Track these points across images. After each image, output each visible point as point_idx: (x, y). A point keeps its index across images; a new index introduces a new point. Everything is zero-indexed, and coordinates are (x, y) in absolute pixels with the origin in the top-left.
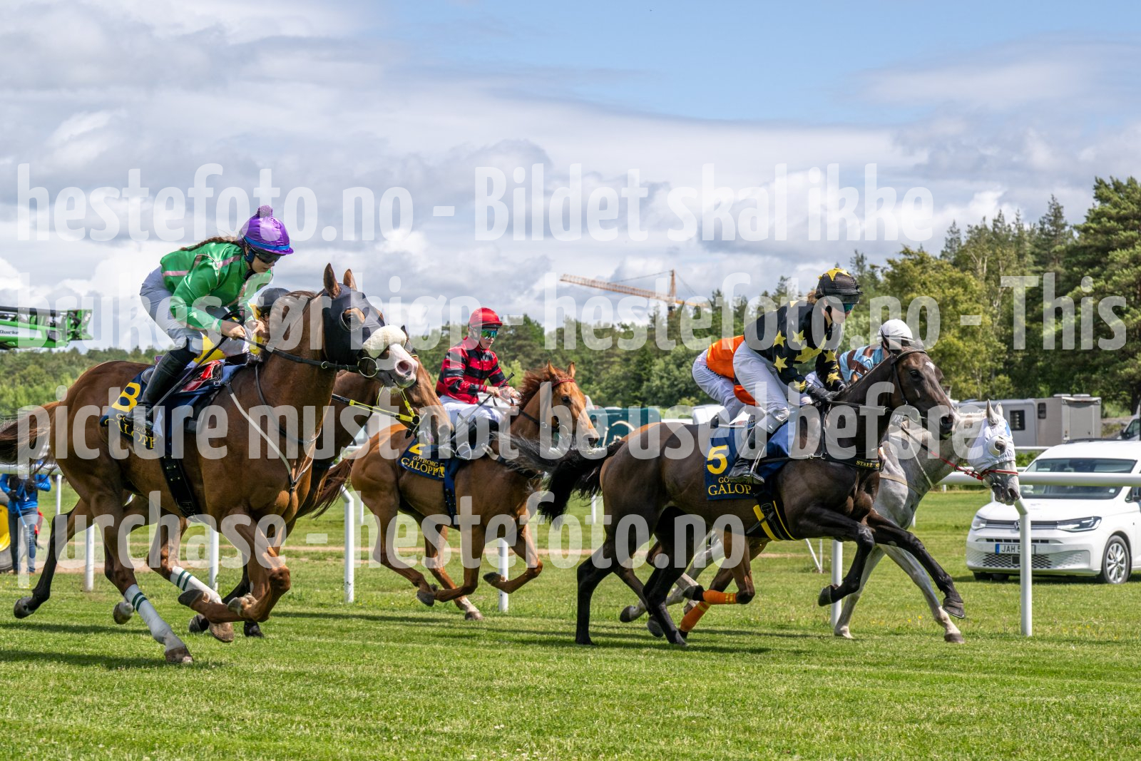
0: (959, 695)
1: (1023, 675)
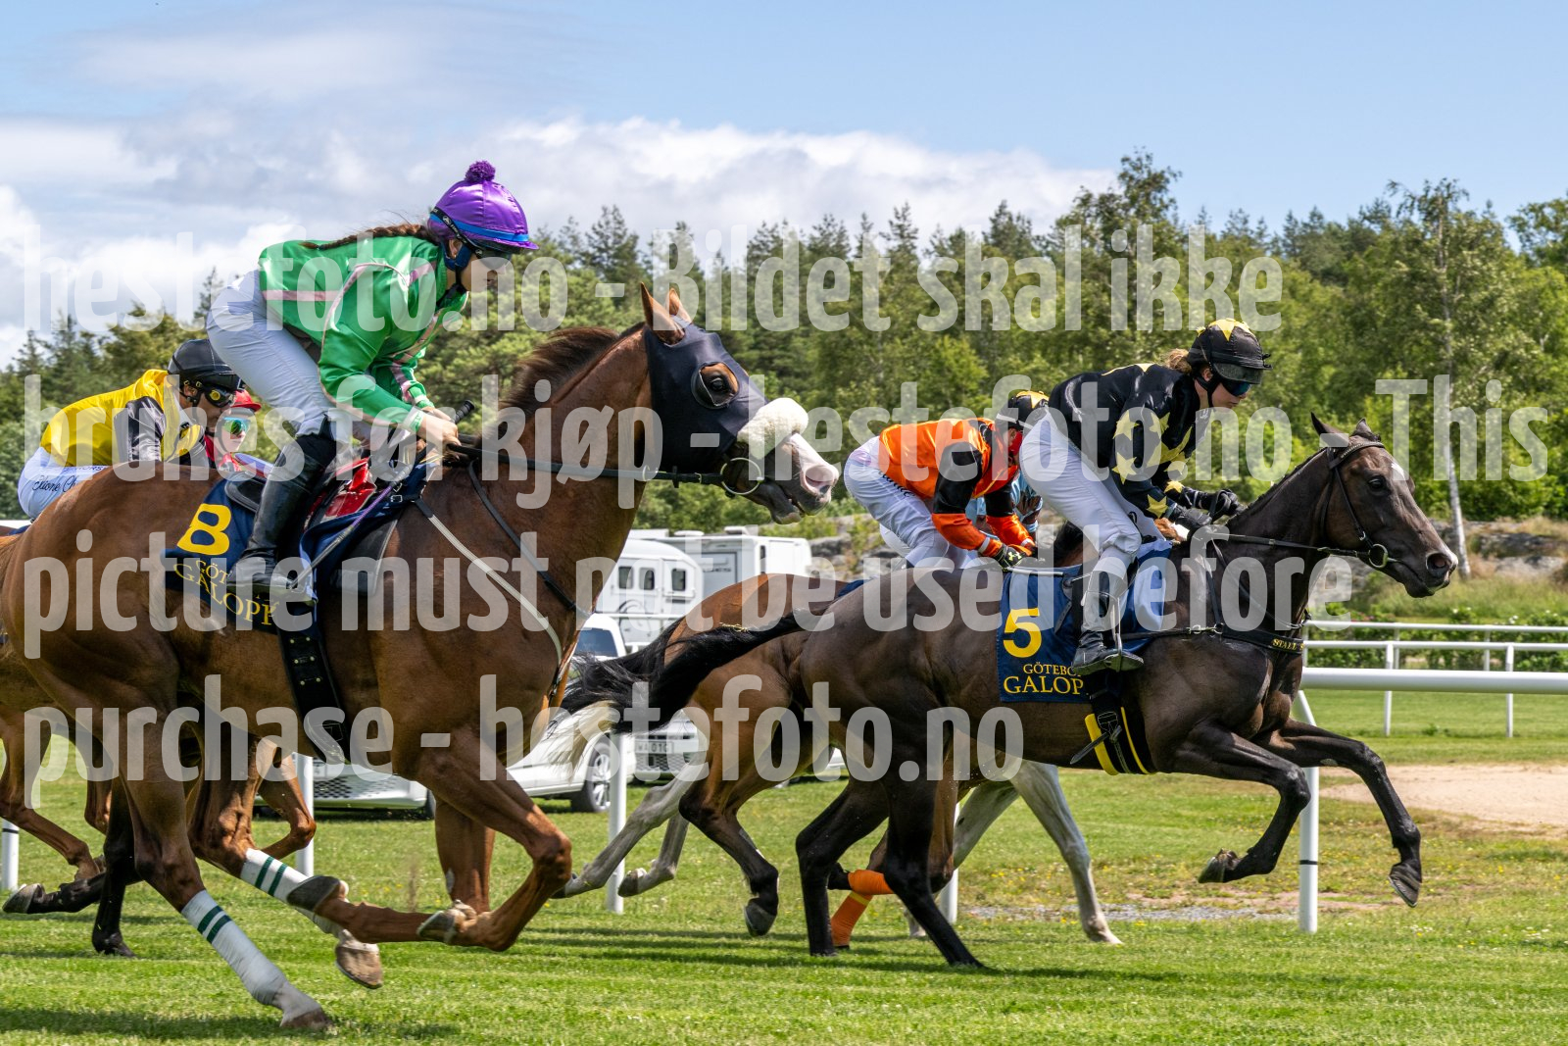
0: (187, 993)
1: (290, 960)
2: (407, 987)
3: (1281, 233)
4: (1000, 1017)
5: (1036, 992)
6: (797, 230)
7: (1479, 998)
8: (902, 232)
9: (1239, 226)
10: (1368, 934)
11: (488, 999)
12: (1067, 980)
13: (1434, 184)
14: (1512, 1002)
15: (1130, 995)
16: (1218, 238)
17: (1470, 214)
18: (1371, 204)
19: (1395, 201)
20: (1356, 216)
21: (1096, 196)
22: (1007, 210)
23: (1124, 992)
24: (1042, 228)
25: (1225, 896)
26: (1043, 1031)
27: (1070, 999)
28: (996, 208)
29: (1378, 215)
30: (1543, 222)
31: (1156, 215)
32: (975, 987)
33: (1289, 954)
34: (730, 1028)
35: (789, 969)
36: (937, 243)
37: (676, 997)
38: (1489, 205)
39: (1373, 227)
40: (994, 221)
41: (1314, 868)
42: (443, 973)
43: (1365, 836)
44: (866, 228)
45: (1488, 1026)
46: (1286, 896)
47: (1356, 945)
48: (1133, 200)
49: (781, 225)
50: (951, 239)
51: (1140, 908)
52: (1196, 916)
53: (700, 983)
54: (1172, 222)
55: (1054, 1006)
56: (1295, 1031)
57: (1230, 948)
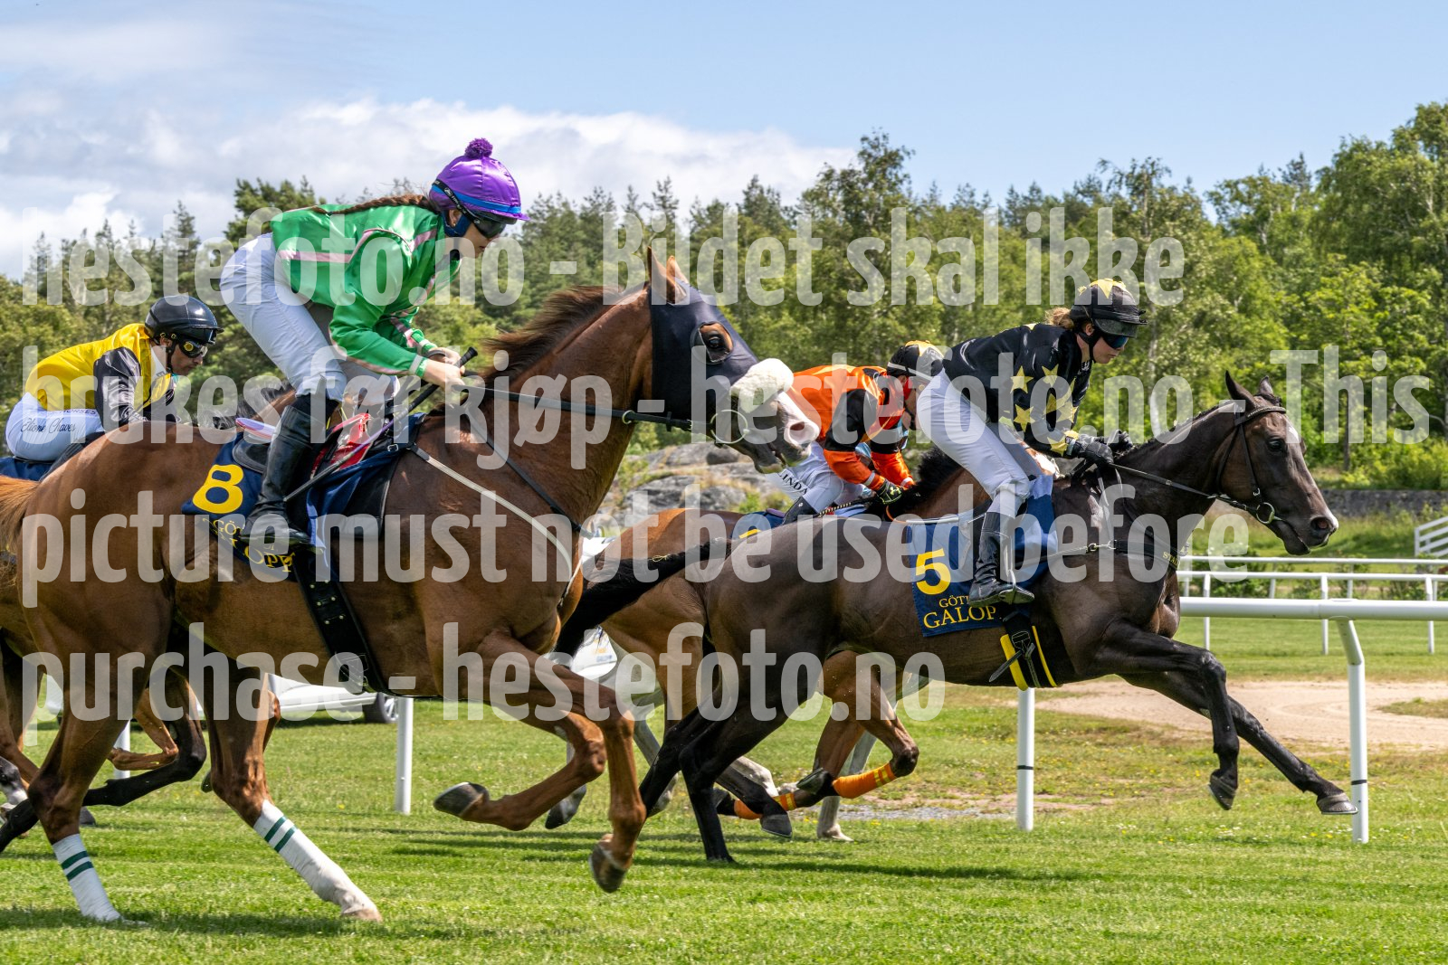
2: (213, 881)
3: (1004, 206)
4: (746, 907)
5: (780, 884)
6: (570, 201)
7: (1176, 889)
8: (665, 204)
9: (967, 199)
10: (1078, 831)
11: (286, 892)
12: (807, 874)
13: (1140, 163)
14: (1205, 892)
15: (864, 886)
16: (948, 209)
17: (1173, 189)
18: (1084, 180)
19: (1105, 177)
20: (1071, 191)
21: (838, 172)
22: (759, 183)
23: (859, 884)
24: (790, 199)
25: (952, 798)
26: (786, 919)
27: (810, 890)
28: (748, 182)
29: (1090, 189)
30: (1237, 197)
31: (892, 187)
32: (725, 880)
33: (1007, 850)
34: (504, 917)
35: (559, 864)
36: (695, 213)
37: (456, 888)
38: (1189, 181)
39: (1085, 200)
40: (746, 193)
41: (1031, 773)
42: (246, 868)
43: (1077, 744)
44: (632, 199)
45: (1184, 913)
46: (1006, 798)
47: (1067, 841)
48: (871, 175)
49: (555, 197)
50: (708, 209)
51: (875, 808)
52: (926, 816)
53: (478, 877)
54: (906, 195)
55: (796, 896)
56: (1011, 919)
57: (955, 844)
